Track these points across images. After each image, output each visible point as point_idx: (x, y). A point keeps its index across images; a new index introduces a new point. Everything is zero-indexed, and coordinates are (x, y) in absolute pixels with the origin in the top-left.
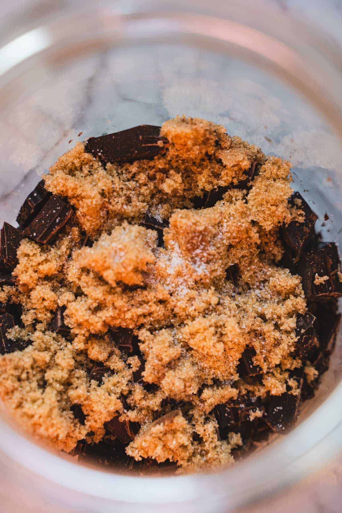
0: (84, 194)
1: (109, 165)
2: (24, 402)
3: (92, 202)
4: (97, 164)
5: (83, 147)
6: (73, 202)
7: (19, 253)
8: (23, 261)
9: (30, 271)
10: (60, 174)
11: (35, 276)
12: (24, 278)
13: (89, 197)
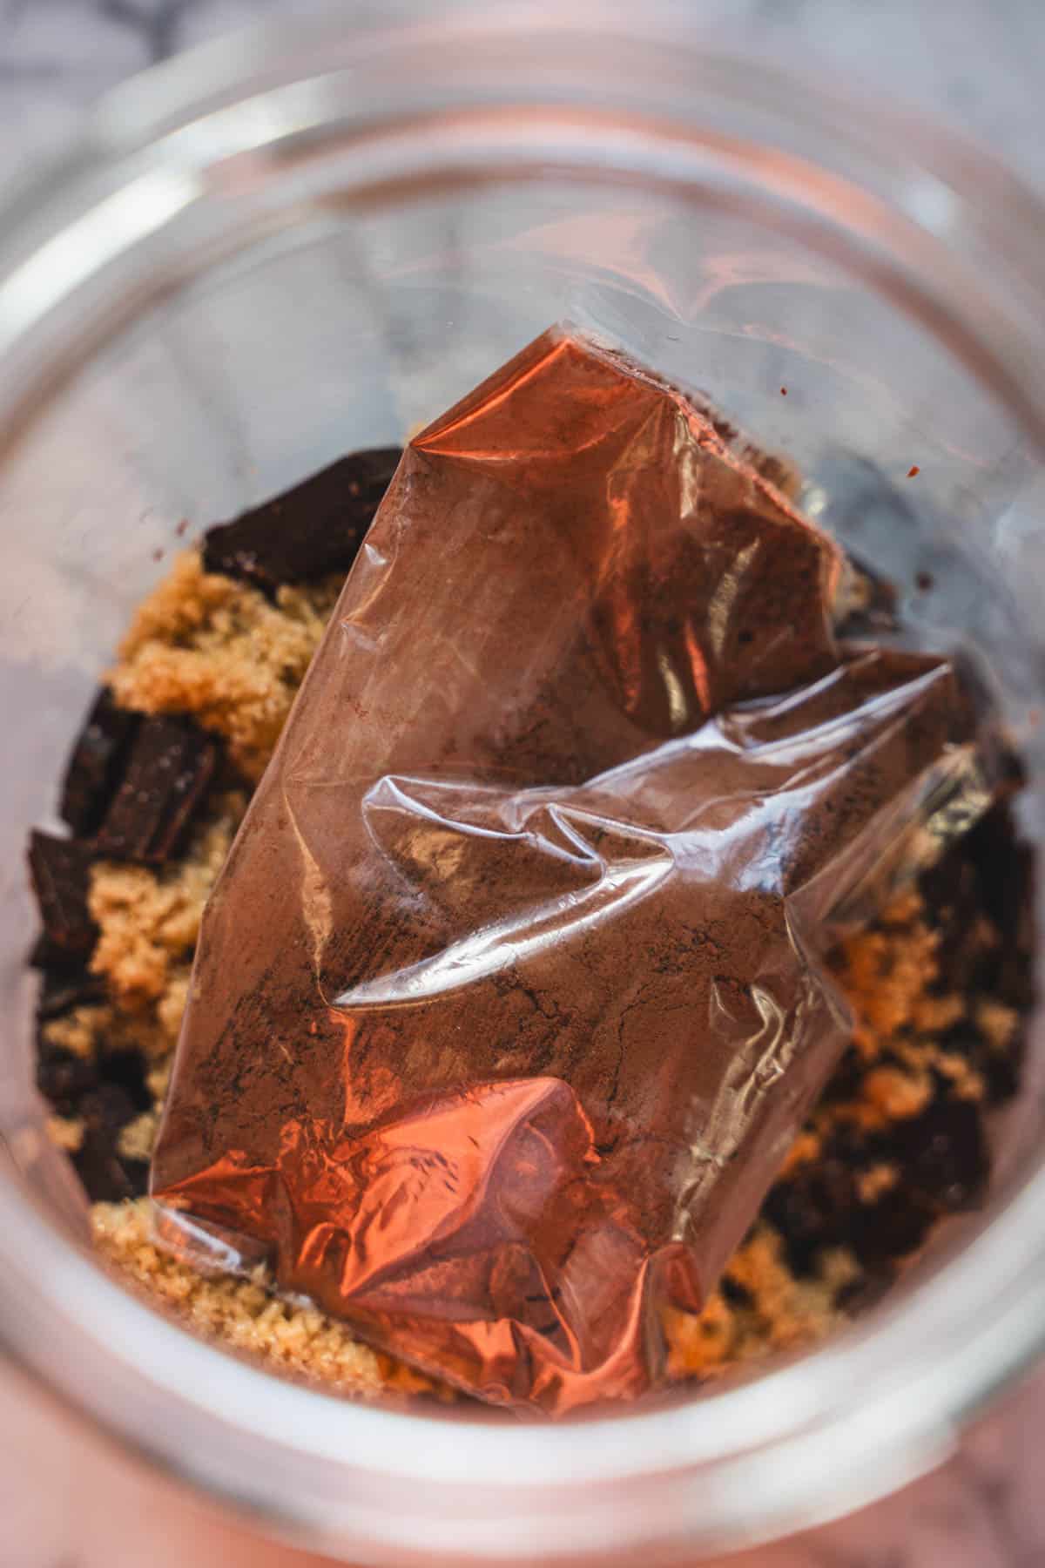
0: (235, 693)
1: (284, 594)
2: (228, 1320)
3: (264, 711)
4: (251, 600)
5: (194, 561)
6: (211, 721)
7: (95, 903)
8: (114, 925)
9: (143, 948)
10: (154, 654)
11: (159, 956)
12: (129, 971)
13: (253, 698)
